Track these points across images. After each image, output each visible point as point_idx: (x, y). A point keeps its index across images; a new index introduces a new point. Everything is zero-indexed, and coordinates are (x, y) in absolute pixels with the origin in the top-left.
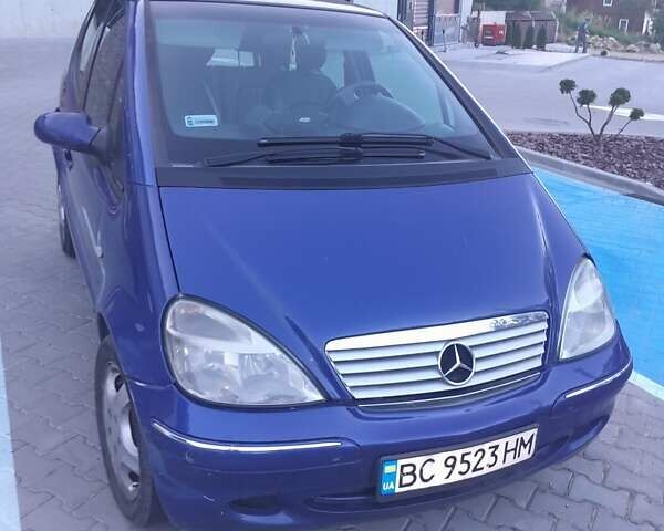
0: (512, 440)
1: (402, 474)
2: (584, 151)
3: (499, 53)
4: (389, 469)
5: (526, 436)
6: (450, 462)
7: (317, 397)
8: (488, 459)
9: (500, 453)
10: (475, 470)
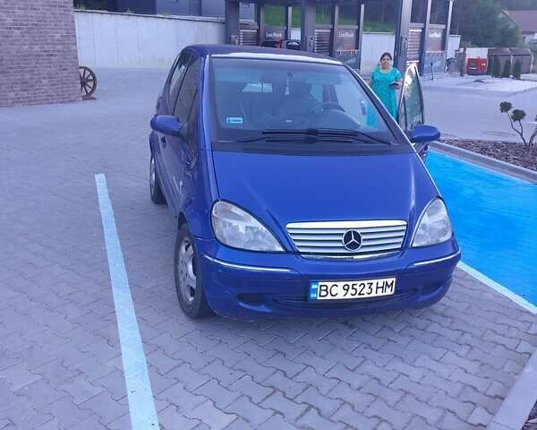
0: (381, 282)
1: (321, 290)
2: (517, 154)
3: (478, 81)
4: (314, 287)
5: (389, 281)
6: (346, 287)
7: (281, 249)
8: (367, 290)
9: (374, 287)
10: (360, 294)
